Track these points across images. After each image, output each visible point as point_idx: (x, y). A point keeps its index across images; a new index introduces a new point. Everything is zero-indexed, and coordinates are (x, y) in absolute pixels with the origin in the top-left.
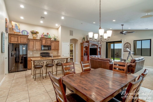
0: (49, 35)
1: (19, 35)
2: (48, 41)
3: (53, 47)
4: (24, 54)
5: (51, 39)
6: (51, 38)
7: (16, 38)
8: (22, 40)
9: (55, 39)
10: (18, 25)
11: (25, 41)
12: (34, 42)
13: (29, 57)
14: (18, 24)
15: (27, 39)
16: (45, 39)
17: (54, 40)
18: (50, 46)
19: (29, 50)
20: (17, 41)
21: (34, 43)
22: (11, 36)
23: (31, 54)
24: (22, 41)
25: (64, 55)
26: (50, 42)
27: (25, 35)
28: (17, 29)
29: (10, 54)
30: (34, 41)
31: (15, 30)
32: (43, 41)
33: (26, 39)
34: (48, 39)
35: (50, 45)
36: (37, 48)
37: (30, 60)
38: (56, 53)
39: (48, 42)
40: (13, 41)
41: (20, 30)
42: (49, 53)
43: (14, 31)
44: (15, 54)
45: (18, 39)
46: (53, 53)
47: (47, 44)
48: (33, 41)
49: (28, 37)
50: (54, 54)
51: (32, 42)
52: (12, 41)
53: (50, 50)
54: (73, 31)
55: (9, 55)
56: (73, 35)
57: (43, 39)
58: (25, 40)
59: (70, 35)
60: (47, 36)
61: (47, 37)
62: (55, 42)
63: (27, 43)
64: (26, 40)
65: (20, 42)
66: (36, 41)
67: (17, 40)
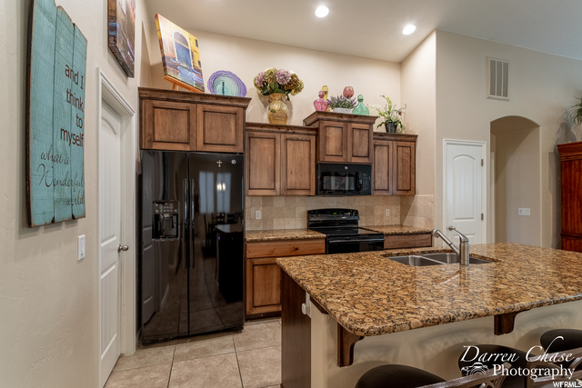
0: (360, 100)
1: (197, 99)
2: (357, 133)
3: (380, 178)
4: (220, 209)
5: (371, 124)
6: (370, 120)
7: (183, 118)
8: (211, 128)
9: (391, 125)
10: (191, 45)
11: (231, 137)
12: (278, 146)
13: (252, 241)
14: (194, 38)
15: (240, 122)
16: (341, 124)
17: (383, 129)
18: (367, 168)
19: (251, 192)
20: (183, 135)
21: (278, 151)
22: (157, 103)
23: (259, 215)
24: (213, 136)
25: (454, 223)
26: (365, 139)
27: (231, 98)
28: (187, 62)
29: (148, 219)
30: (277, 136)
31: (175, 67)
32: (326, 138)
33: (236, 124)
34: (354, 125)
35: (365, 161)
36: (293, 180)
37: (256, 262)
38: (394, 212)
39: (356, 140)
40: (164, 138)
41: (200, 71)
42: (356, 212)
43: (171, 73)
44: (175, 218)
45: (193, 124)
46: (378, 213)
47: (350, 155)
48: (271, 135)
49: (245, 108)
50: (382, 216)
51: (266, 145)
52: (157, 138)
53: (370, 194)
54: (506, 65)
55: (144, 223)
56: (506, 95)
57: (326, 123)
58: (233, 128)
59: (492, 93)
60: (350, 106)
61: (350, 112)
62: (393, 145)
63: (239, 149)
64: (236, 130)
65: (205, 144)
66: (288, 136)
67: (189, 130)
